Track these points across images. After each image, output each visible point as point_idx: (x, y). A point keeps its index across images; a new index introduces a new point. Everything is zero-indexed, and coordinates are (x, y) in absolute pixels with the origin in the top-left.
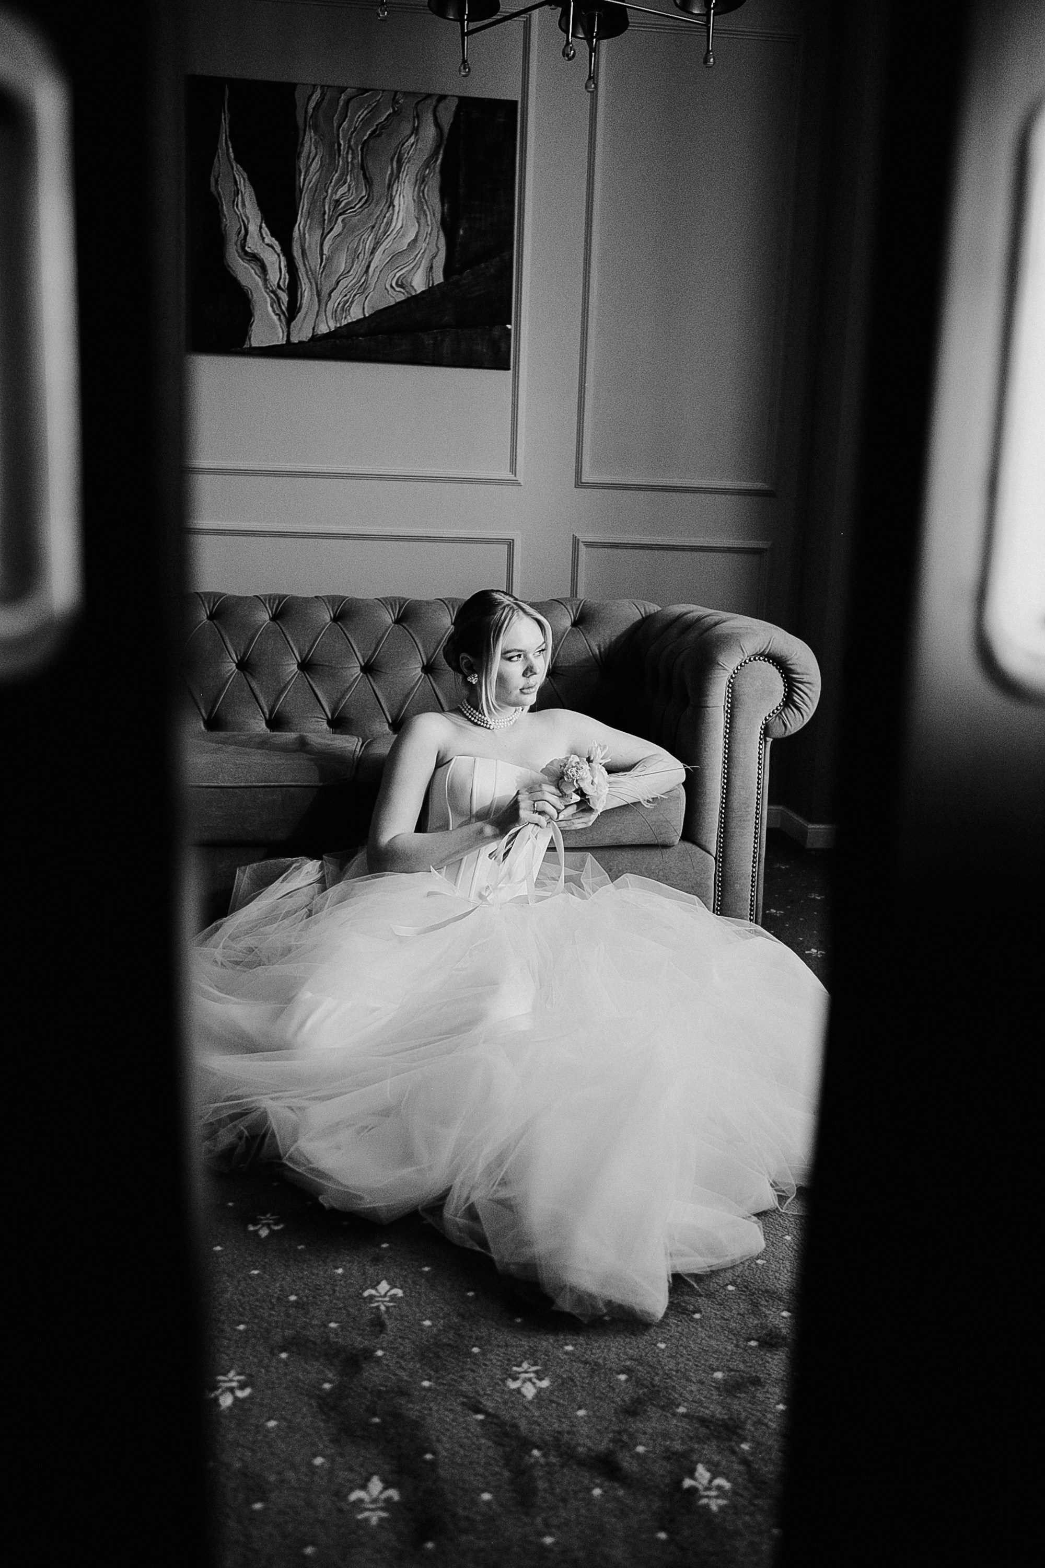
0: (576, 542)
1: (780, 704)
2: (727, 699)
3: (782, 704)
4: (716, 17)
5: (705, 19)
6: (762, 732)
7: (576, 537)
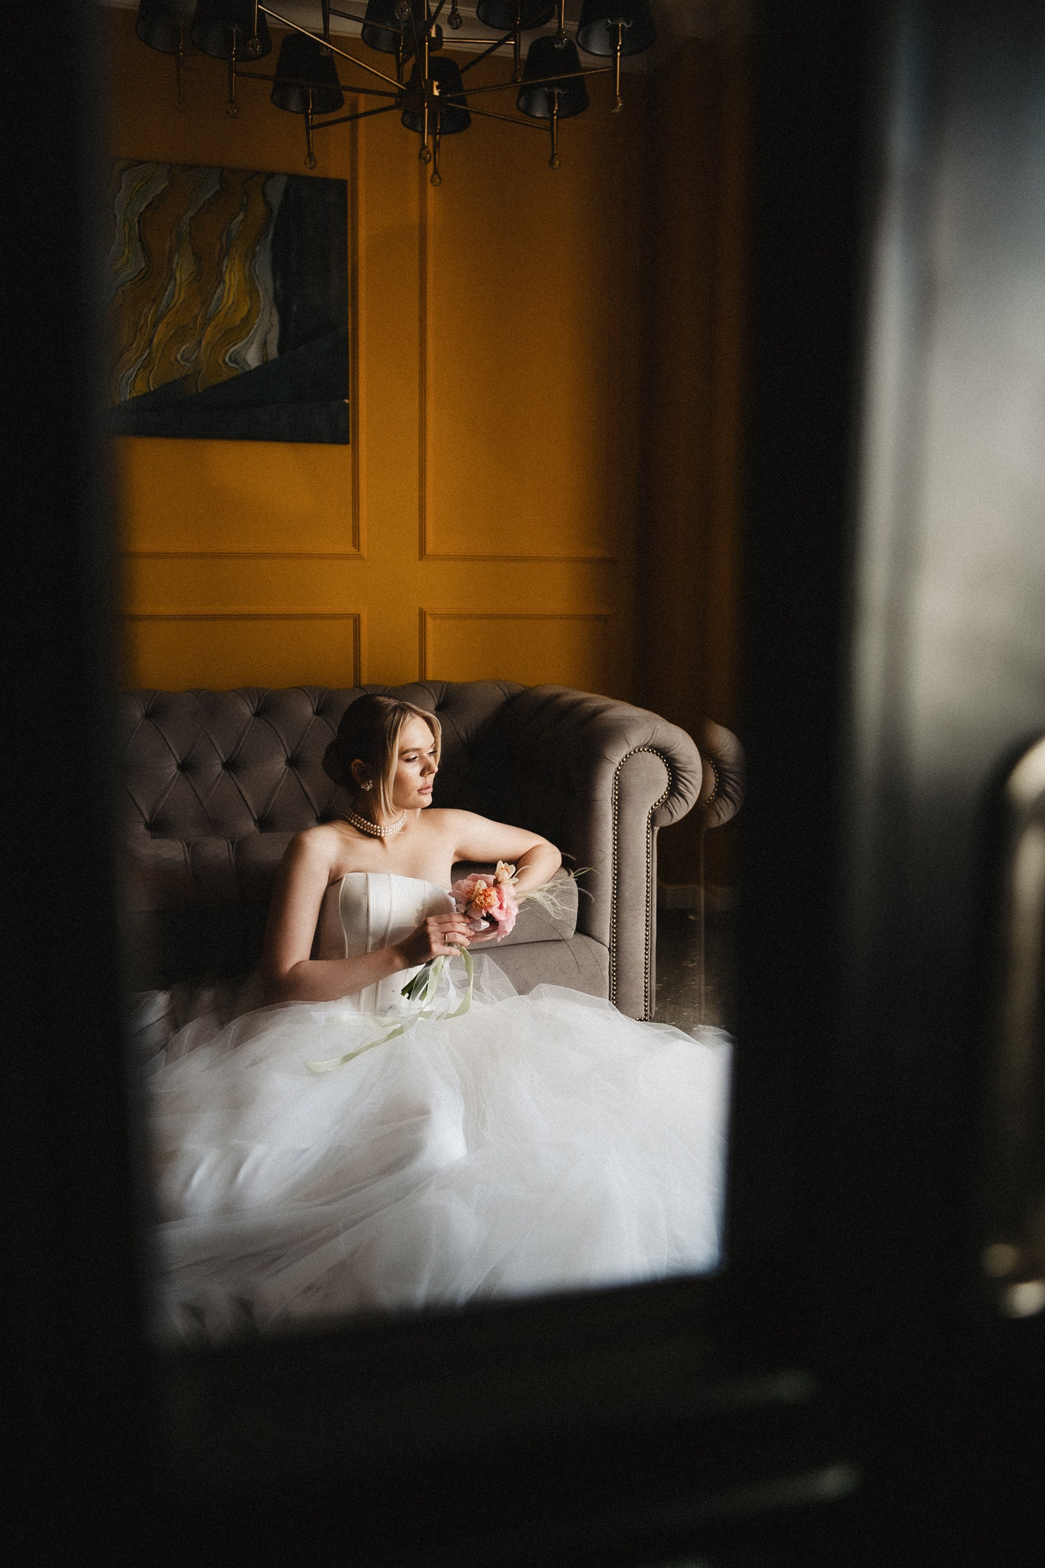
0: (422, 615)
1: (665, 793)
2: (614, 791)
3: (666, 793)
4: (560, 121)
5: (548, 123)
6: (649, 822)
7: (422, 610)
